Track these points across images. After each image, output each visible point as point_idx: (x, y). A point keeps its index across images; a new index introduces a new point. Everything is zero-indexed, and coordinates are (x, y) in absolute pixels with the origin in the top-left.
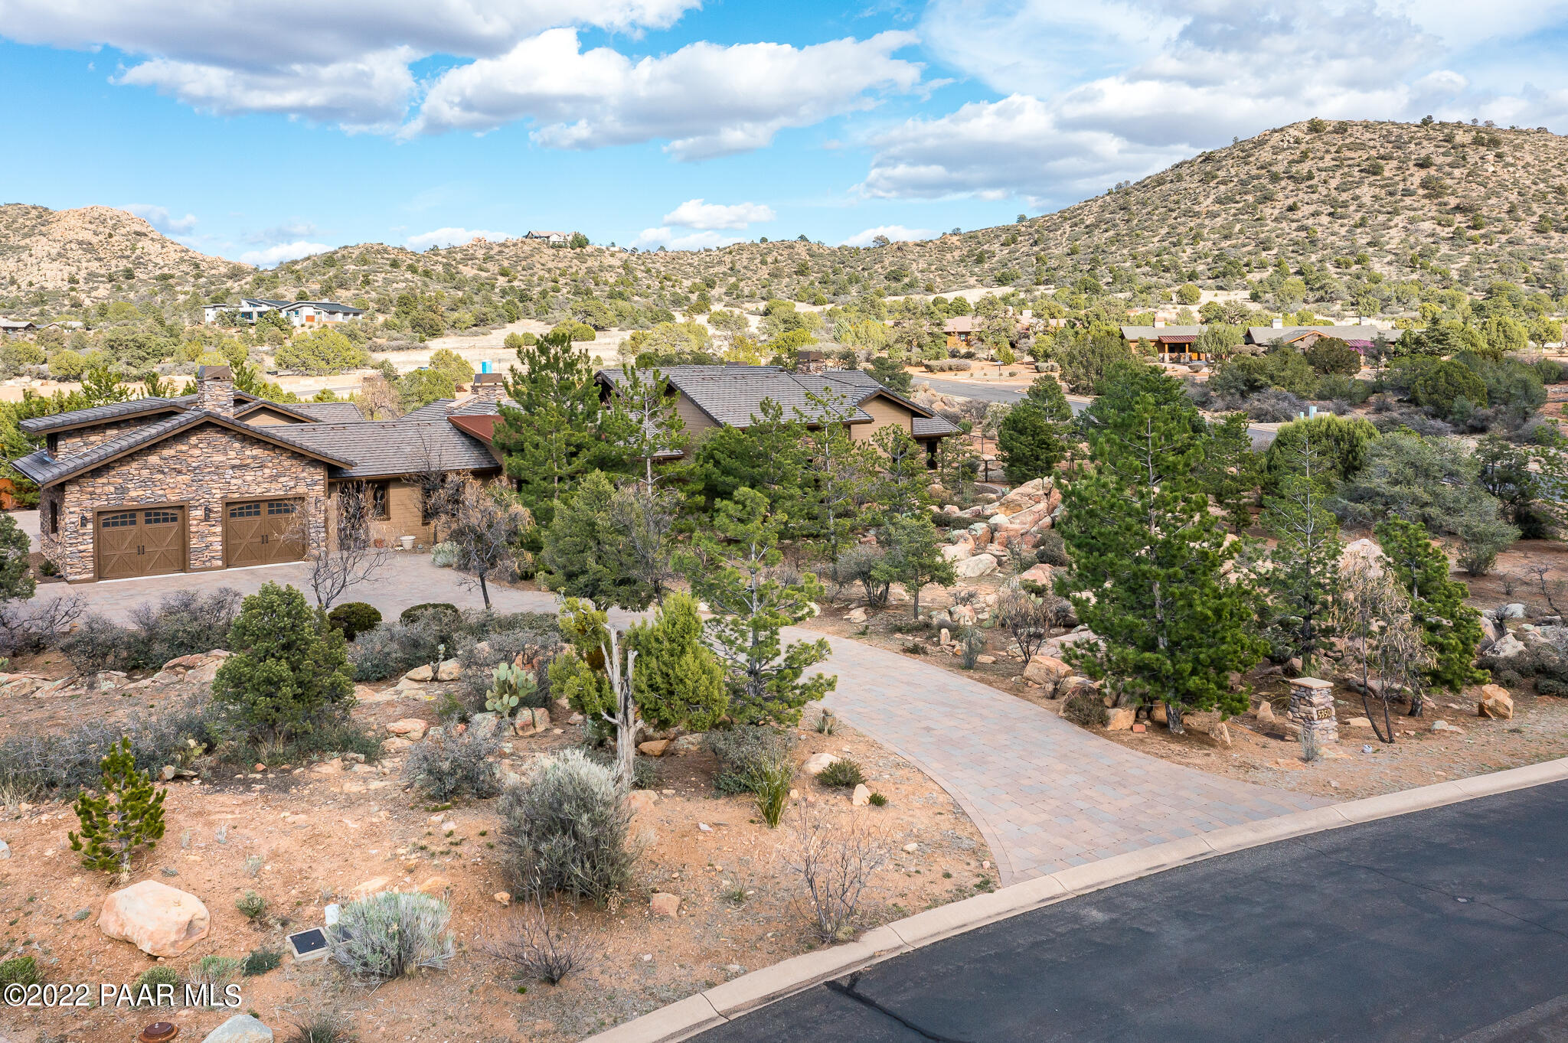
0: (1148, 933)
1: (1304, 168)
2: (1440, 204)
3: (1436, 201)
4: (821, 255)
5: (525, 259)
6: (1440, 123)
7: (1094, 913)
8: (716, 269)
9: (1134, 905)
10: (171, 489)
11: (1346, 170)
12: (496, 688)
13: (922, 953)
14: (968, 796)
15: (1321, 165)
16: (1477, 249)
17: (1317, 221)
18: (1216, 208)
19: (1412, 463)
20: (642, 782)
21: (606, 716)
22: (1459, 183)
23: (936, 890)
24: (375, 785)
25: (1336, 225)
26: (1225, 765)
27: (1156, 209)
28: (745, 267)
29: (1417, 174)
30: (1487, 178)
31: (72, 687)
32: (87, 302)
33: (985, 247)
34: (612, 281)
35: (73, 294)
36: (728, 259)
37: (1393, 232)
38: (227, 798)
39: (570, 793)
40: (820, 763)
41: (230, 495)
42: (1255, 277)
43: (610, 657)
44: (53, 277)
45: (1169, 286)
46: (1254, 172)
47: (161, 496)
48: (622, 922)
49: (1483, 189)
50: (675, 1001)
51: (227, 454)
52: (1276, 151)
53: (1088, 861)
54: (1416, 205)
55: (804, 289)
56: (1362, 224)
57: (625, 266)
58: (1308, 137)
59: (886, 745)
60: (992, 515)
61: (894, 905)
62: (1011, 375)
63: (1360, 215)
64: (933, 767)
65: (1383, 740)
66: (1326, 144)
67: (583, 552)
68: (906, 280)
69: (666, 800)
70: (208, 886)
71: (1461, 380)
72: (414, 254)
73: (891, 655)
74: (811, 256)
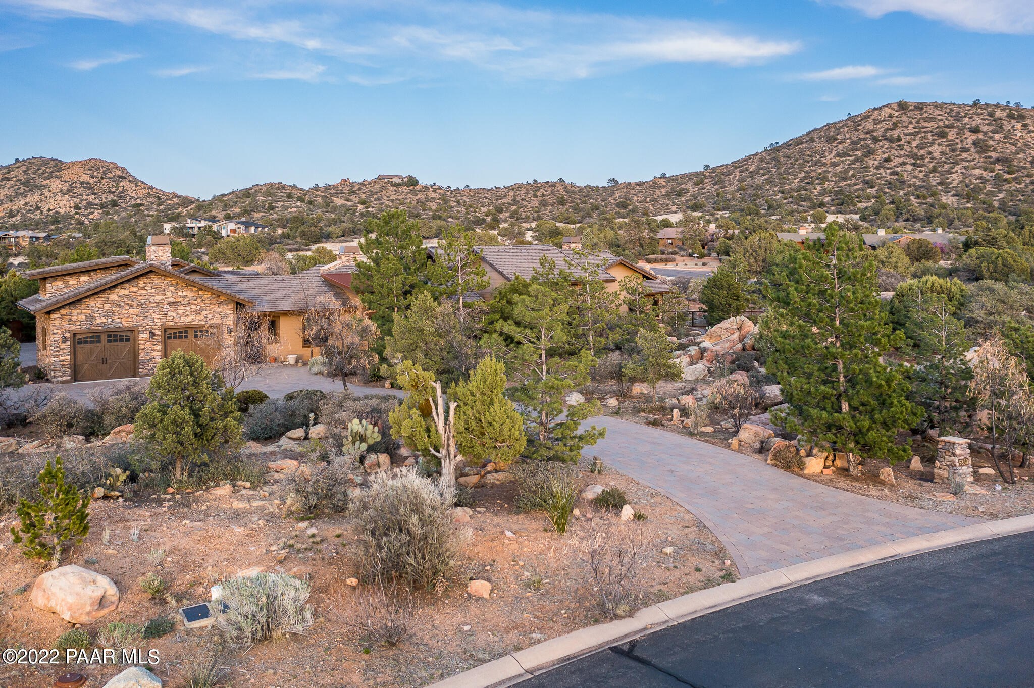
0: (863, 612)
1: (895, 133)
2: (986, 157)
3: (983, 156)
4: (573, 192)
5: (377, 193)
6: (986, 104)
7: (816, 597)
8: (503, 201)
9: (846, 591)
10: (127, 318)
11: (923, 135)
12: (350, 438)
13: (685, 626)
14: (706, 515)
15: (906, 131)
16: (1010, 187)
17: (903, 169)
18: (836, 160)
19: (1001, 300)
20: (460, 502)
21: (433, 451)
22: (998, 144)
23: (691, 580)
24: (256, 503)
25: (917, 171)
26: (895, 496)
27: (797, 160)
28: (522, 199)
29: (970, 138)
30: (1017, 140)
31: (45, 446)
32: (86, 222)
33: (683, 186)
34: (434, 208)
35: (77, 216)
36: (511, 193)
37: (954, 176)
38: (145, 512)
39: (406, 499)
40: (594, 491)
41: (167, 323)
42: (863, 205)
43: (437, 409)
44: (63, 205)
45: (805, 211)
46: (862, 136)
47: (119, 323)
48: (447, 601)
49: (1014, 148)
50: (489, 661)
51: (165, 295)
52: (877, 122)
53: (805, 560)
54: (970, 158)
55: (562, 214)
56: (934, 170)
57: (443, 197)
58: (897, 113)
59: (642, 482)
60: (701, 342)
61: (660, 590)
62: (704, 264)
63: (932, 164)
64: (679, 496)
65: (1008, 482)
66: (910, 117)
67: (414, 350)
68: (630, 208)
69: (479, 516)
70: (121, 571)
71: (1012, 263)
72: (302, 189)
73: (639, 426)
74: (566, 192)
